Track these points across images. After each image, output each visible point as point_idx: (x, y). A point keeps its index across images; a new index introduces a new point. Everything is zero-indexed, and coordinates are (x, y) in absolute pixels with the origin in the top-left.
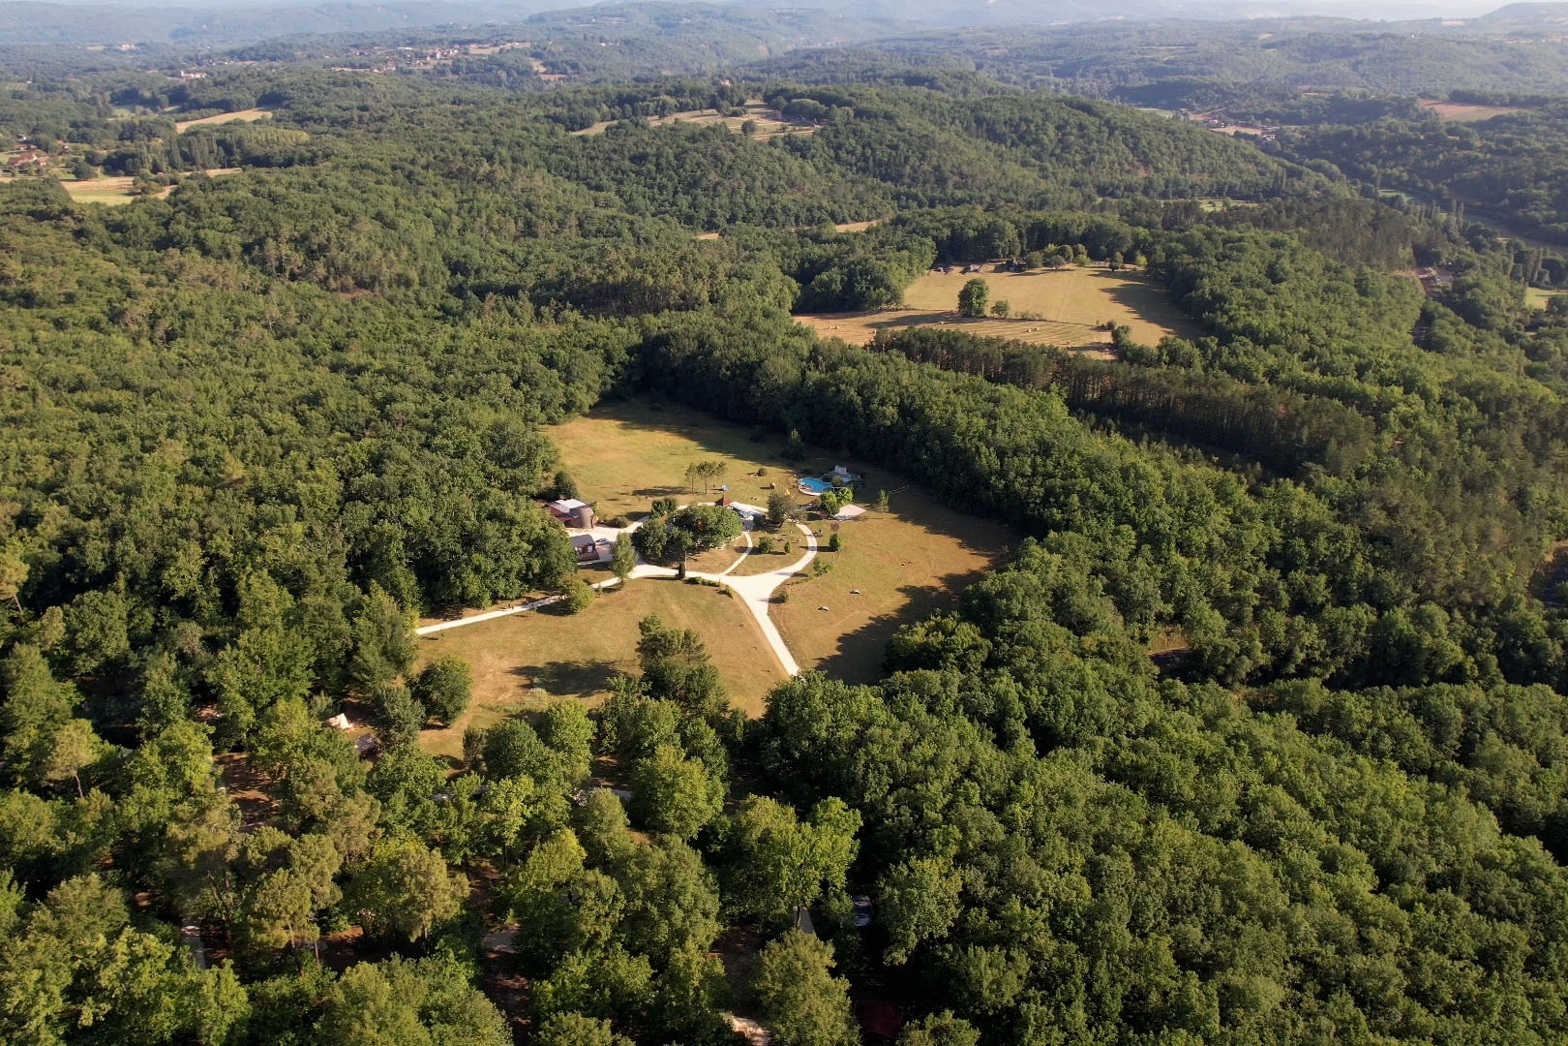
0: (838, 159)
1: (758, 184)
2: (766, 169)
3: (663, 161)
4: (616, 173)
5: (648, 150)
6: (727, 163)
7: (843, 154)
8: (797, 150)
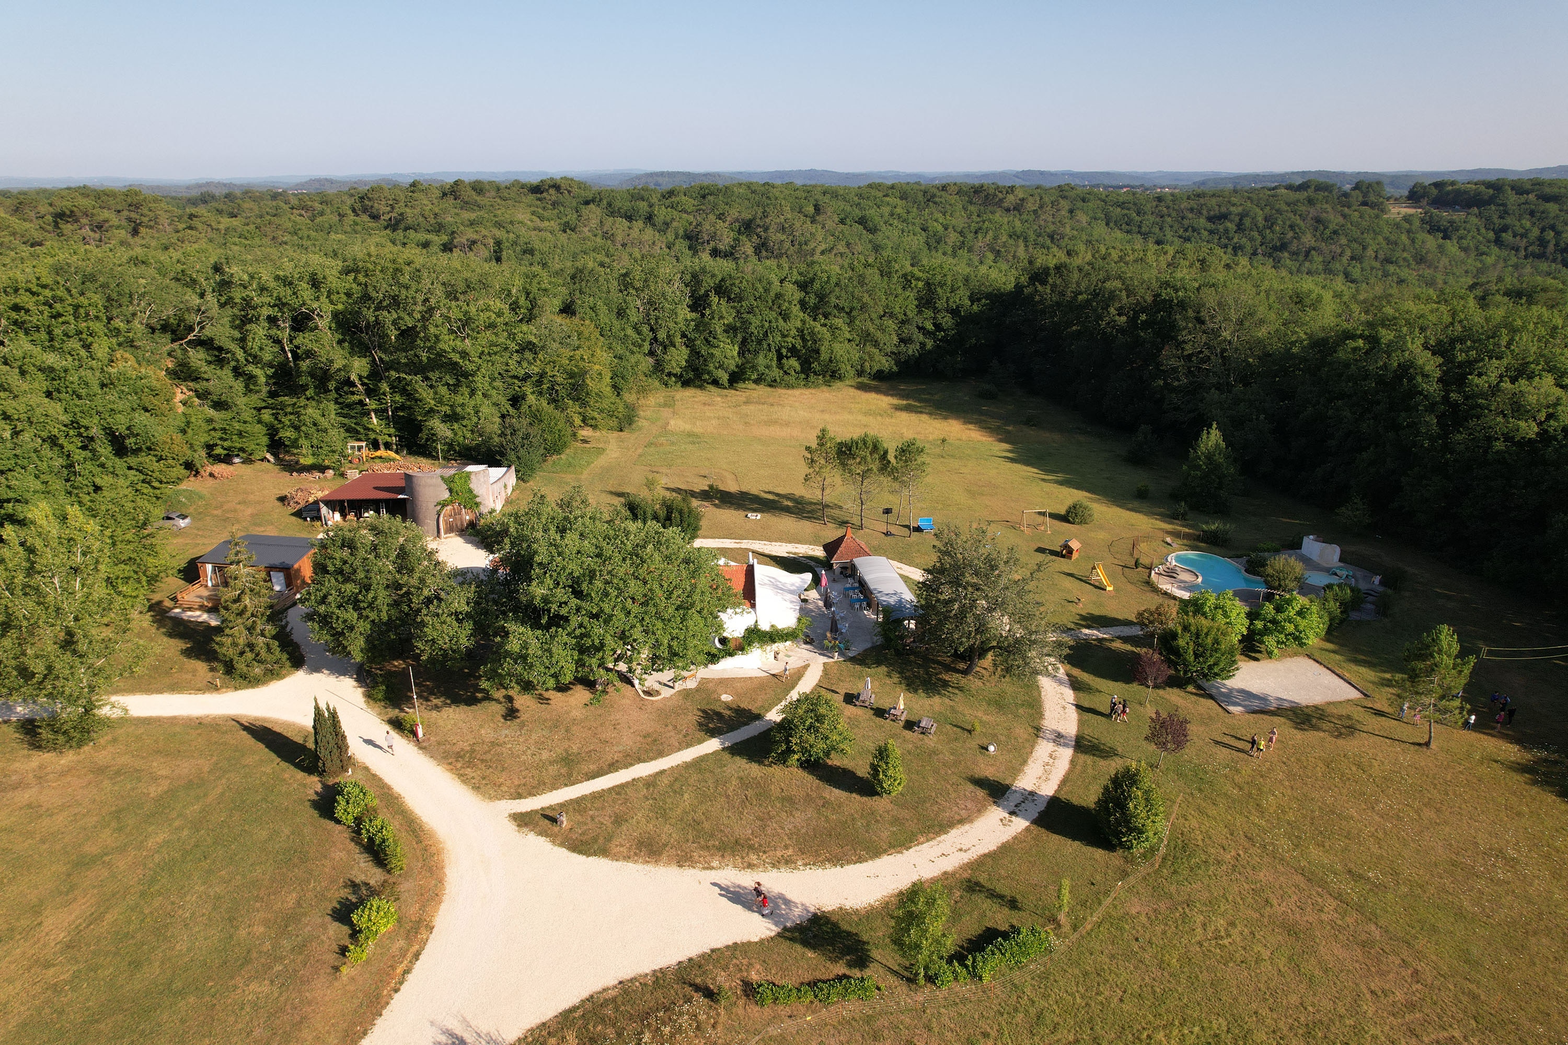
0: (1498, 242)
1: (1370, 252)
2: (1386, 239)
3: (1247, 222)
4: (1186, 230)
5: (1232, 209)
6: (1332, 226)
7: (1507, 237)
8: (1439, 230)
